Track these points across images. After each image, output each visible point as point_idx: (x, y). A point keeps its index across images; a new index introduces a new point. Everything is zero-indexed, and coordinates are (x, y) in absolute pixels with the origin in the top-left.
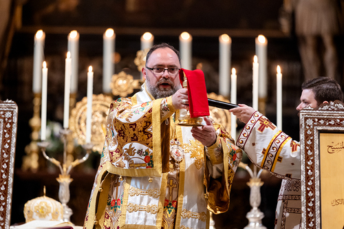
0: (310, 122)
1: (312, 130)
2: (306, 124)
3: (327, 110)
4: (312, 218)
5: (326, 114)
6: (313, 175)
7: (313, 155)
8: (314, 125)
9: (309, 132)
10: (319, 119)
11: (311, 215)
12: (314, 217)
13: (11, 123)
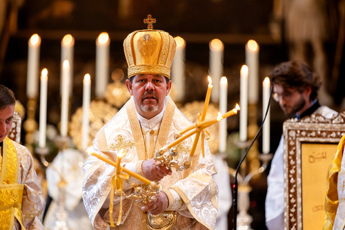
0: (293, 134)
1: (295, 141)
2: (289, 136)
3: (309, 122)
4: (295, 222)
5: (307, 126)
6: (295, 183)
7: (295, 164)
8: (296, 137)
9: (292, 143)
10: (301, 131)
11: (293, 220)
12: (296, 222)
13: (15, 134)
